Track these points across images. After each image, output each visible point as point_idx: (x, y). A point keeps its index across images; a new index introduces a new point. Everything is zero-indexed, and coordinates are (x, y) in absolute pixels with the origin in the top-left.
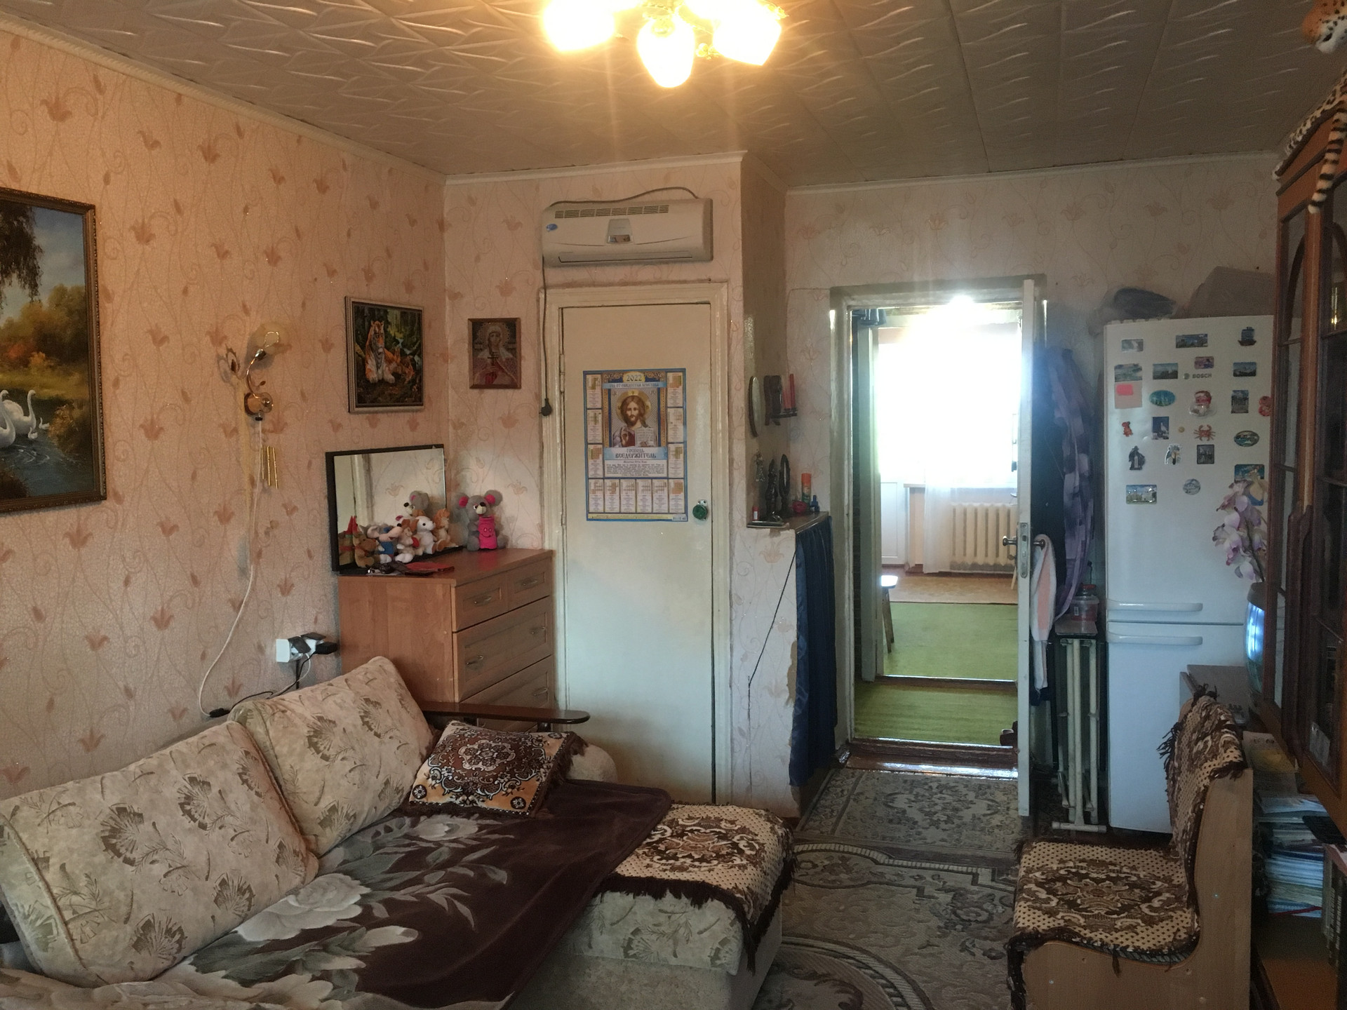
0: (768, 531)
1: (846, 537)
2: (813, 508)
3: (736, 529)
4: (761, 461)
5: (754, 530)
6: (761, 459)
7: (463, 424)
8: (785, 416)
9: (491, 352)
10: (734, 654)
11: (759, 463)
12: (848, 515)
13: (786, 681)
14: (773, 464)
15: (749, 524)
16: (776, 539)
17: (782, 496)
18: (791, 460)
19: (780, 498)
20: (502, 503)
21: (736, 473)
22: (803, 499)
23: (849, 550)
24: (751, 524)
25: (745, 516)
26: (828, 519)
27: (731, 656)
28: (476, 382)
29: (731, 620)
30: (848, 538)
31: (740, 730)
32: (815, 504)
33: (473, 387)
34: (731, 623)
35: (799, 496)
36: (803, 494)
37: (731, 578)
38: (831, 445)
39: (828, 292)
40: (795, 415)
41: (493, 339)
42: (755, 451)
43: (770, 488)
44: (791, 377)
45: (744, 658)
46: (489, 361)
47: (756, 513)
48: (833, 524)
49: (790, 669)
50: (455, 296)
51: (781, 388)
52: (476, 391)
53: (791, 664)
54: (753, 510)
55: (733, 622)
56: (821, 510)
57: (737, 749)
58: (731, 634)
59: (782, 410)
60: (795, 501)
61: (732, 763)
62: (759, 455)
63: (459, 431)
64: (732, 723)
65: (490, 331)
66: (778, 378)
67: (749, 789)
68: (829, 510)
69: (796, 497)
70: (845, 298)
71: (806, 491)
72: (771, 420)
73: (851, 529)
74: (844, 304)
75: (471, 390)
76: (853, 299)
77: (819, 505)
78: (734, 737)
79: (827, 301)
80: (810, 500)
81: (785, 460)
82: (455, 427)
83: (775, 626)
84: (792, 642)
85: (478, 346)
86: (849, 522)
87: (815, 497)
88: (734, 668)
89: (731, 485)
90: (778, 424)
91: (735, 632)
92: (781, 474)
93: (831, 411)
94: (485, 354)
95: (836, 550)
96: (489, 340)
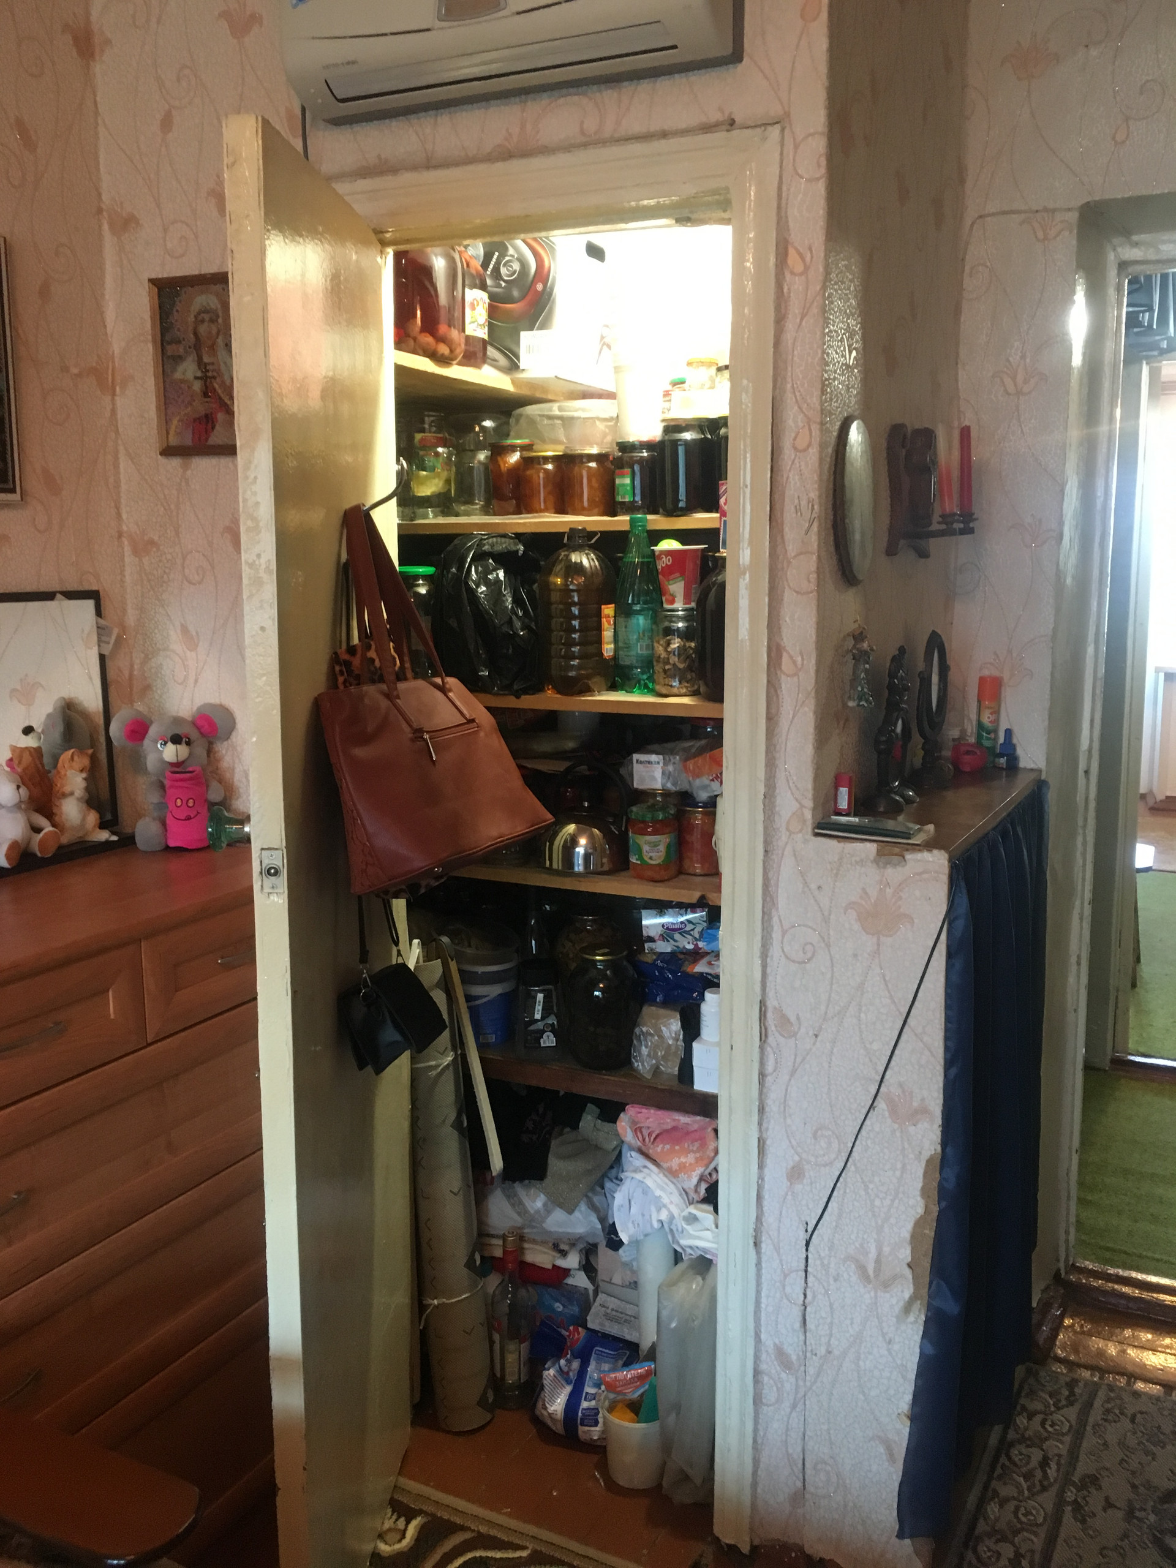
0: (869, 848)
1: (1080, 823)
2: (1003, 761)
3: (782, 838)
4: (866, 653)
5: (833, 843)
6: (865, 645)
7: (152, 543)
8: (942, 534)
9: (200, 363)
10: (769, 1161)
11: (860, 657)
12: (1087, 772)
13: (906, 1254)
14: (900, 657)
15: (820, 826)
16: (893, 874)
17: (922, 734)
18: (953, 647)
19: (917, 740)
20: (234, 737)
21: (787, 685)
22: (979, 737)
23: (1084, 854)
24: (824, 828)
25: (809, 804)
26: (1039, 787)
27: (761, 1166)
28: (174, 441)
29: (762, 1075)
30: (1085, 826)
31: (780, 1353)
32: (1009, 751)
33: (168, 452)
34: (761, 1083)
35: (971, 728)
36: (980, 725)
37: (764, 967)
38: (1058, 610)
39: (1073, 217)
40: (971, 531)
41: (203, 329)
42: (851, 627)
43: (889, 721)
44: (965, 433)
45: (795, 1174)
46: (197, 386)
47: (844, 792)
48: (1052, 797)
49: (919, 1224)
50: (126, 224)
51: (934, 462)
52: (175, 462)
53: (920, 1210)
54: (837, 786)
55: (769, 1080)
56: (1024, 763)
57: (770, 1394)
58: (762, 1110)
59: (936, 518)
60: (958, 743)
61: (756, 1430)
62: (859, 637)
63: (146, 560)
64: (757, 1336)
65: (196, 307)
66: (927, 437)
67: (799, 1496)
68: (1041, 764)
69: (963, 732)
70: (1116, 241)
71: (987, 718)
72: (902, 542)
73: (1092, 805)
74: (1111, 256)
75: (162, 460)
76: (1136, 244)
77: (1019, 752)
78: (763, 1367)
79: (1066, 244)
80: (996, 739)
81: (936, 643)
82: (135, 552)
83: (881, 1104)
84: (927, 1154)
85: (171, 350)
86: (1087, 789)
87: (1009, 733)
88: (766, 1195)
89: (772, 719)
90: (923, 554)
91: (772, 1106)
92: (926, 681)
93: (1061, 524)
94: (188, 370)
95: (1054, 857)
96: (196, 334)
